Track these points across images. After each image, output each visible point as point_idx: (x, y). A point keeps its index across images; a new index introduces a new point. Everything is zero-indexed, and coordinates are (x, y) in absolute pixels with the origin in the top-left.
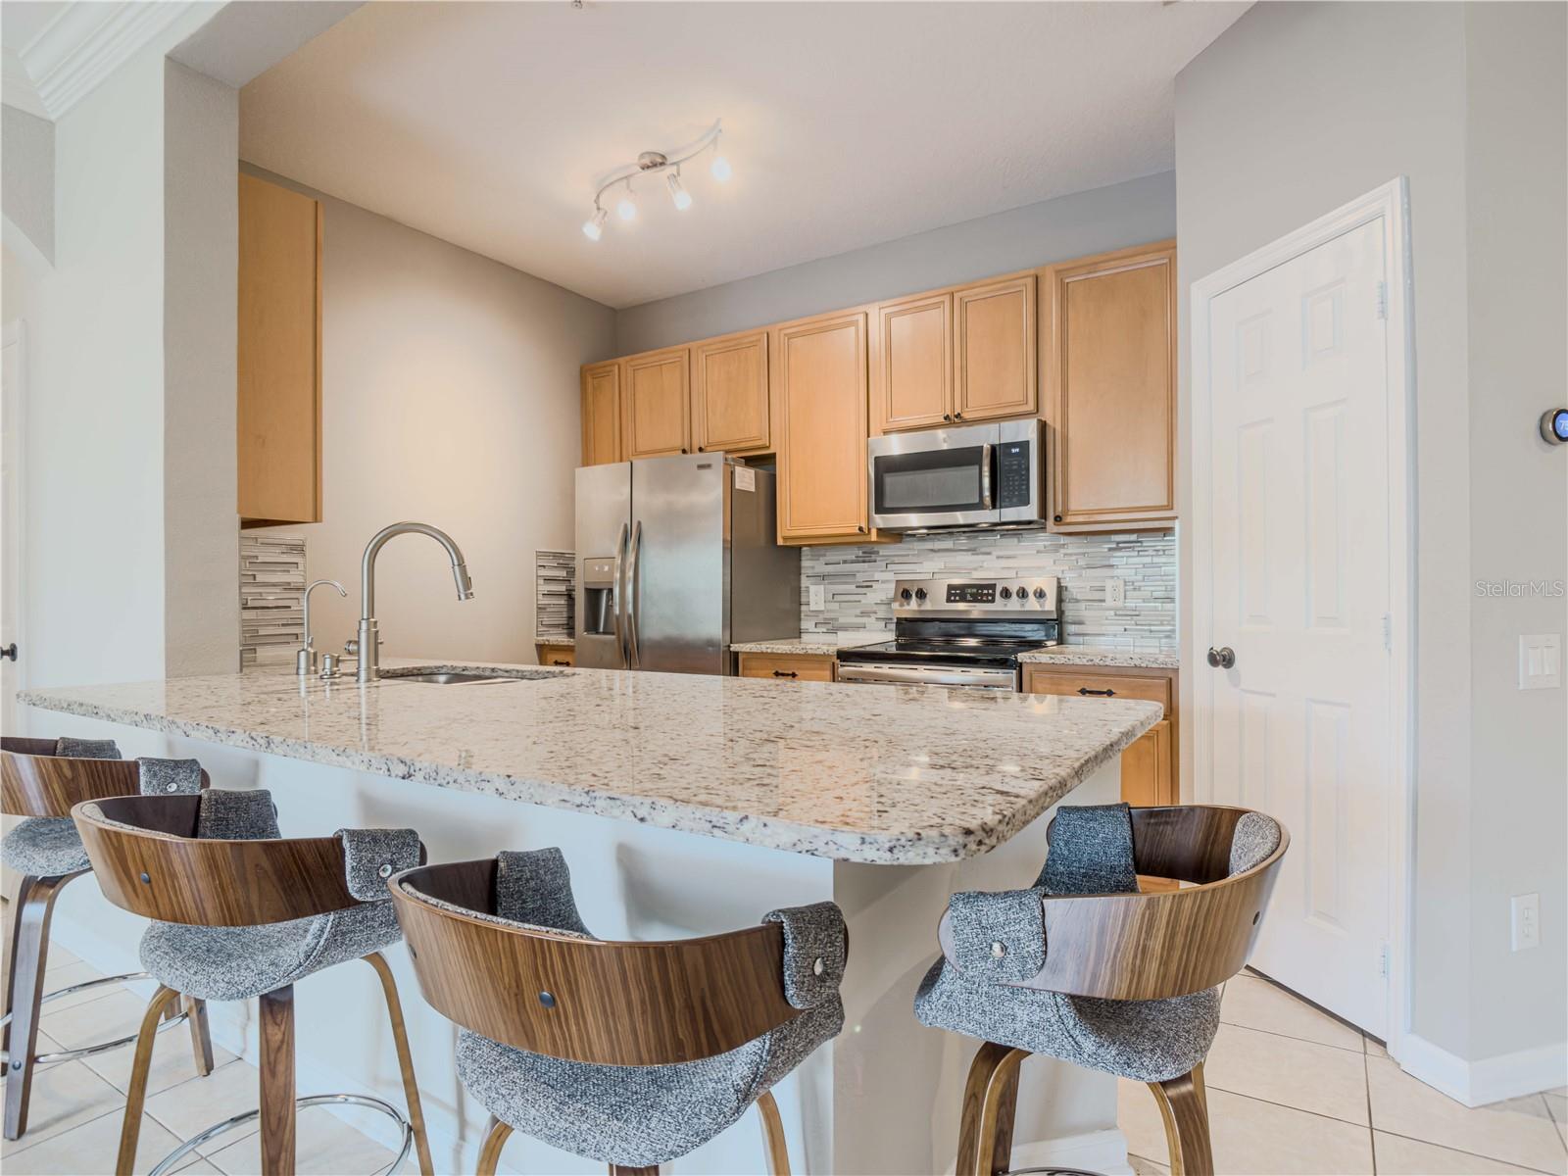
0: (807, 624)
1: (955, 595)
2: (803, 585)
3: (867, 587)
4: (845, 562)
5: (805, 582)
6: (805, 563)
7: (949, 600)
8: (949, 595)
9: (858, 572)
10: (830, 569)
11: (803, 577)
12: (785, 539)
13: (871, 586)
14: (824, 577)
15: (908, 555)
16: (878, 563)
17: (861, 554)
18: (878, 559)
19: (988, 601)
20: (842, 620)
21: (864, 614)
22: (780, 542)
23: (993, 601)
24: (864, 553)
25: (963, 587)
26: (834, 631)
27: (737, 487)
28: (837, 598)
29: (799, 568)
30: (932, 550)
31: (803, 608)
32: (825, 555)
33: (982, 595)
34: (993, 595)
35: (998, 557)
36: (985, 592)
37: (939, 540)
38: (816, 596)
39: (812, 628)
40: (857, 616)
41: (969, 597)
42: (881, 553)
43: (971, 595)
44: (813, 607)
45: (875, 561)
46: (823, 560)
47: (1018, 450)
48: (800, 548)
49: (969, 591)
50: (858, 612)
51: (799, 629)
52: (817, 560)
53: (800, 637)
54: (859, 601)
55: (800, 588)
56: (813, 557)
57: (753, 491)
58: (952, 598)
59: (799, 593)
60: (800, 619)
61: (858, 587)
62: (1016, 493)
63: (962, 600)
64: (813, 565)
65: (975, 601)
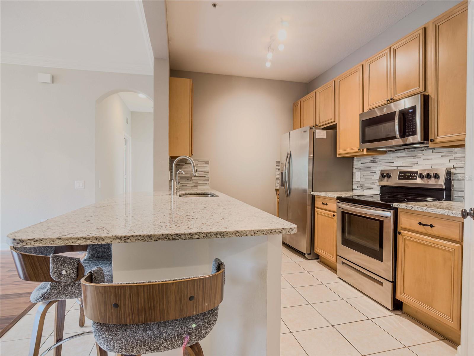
0: (355, 186)
1: (401, 176)
2: (354, 172)
3: (374, 172)
4: (367, 163)
5: (355, 170)
6: (355, 163)
7: (399, 179)
8: (399, 176)
9: (372, 166)
10: (362, 165)
11: (354, 169)
12: (339, 154)
13: (375, 172)
14: (360, 169)
15: (388, 159)
16: (378, 163)
17: (372, 160)
18: (378, 161)
19: (414, 179)
20: (366, 185)
21: (373, 183)
22: (338, 156)
23: (416, 179)
24: (373, 159)
25: (405, 173)
26: (363, 189)
27: (316, 137)
28: (365, 177)
29: (353, 165)
30: (398, 157)
31: (354, 180)
32: (360, 160)
33: (412, 176)
34: (416, 177)
35: (423, 159)
36: (414, 175)
37: (400, 152)
38: (357, 175)
39: (356, 188)
40: (371, 184)
41: (407, 177)
42: (379, 159)
44: (357, 180)
45: (377, 162)
46: (360, 162)
47: (412, 110)
48: (353, 158)
49: (407, 174)
50: (371, 182)
51: (352, 188)
52: (359, 162)
53: (352, 191)
54: (371, 178)
55: (353, 173)
56: (357, 160)
57: (326, 138)
58: (400, 178)
59: (353, 174)
60: (352, 185)
61: (371, 172)
62: (411, 130)
63: (404, 178)
64: (357, 164)
65: (409, 179)
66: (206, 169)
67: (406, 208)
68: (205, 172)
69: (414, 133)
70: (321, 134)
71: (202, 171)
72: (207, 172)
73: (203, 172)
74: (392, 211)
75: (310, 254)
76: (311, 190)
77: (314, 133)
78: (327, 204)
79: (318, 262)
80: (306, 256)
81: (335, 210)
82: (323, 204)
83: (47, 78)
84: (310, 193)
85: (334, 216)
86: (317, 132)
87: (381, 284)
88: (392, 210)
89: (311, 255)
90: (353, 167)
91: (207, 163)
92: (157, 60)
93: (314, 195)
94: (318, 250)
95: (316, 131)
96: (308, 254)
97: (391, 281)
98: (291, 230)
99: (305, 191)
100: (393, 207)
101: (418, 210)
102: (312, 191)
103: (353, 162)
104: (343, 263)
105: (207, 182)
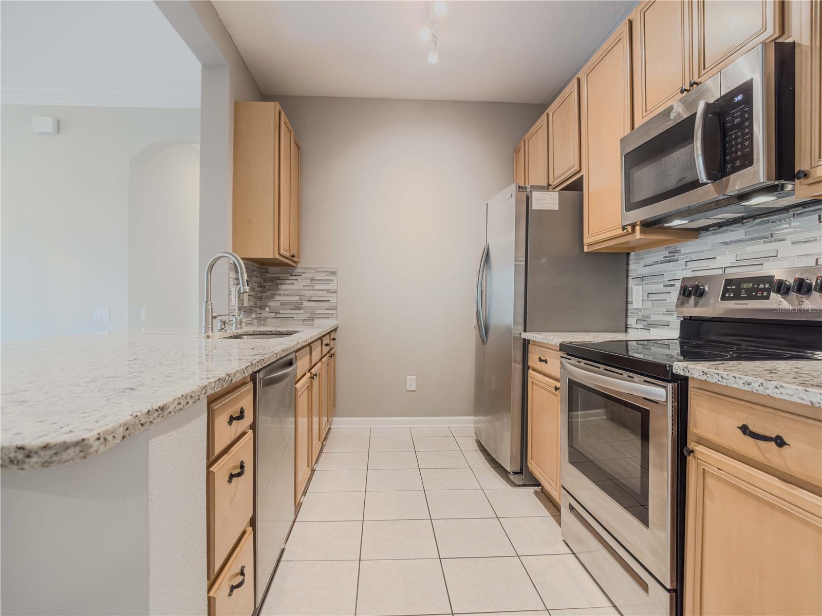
0: (631, 321)
1: (730, 291)
2: (630, 287)
3: (672, 285)
4: (657, 263)
5: (631, 283)
6: (632, 267)
7: (723, 298)
8: (725, 290)
9: (666, 271)
10: (646, 271)
11: (630, 278)
12: (589, 245)
13: (674, 285)
14: (642, 278)
15: (703, 251)
16: (680, 261)
17: (668, 255)
18: (680, 257)
19: (763, 298)
20: (653, 318)
21: (669, 312)
22: (586, 250)
23: (767, 298)
24: (669, 253)
25: (739, 282)
26: (647, 328)
27: (535, 207)
28: (652, 297)
29: (628, 271)
30: (725, 243)
31: (630, 306)
32: (643, 258)
33: (758, 290)
34: (769, 291)
35: (793, 243)
36: (762, 286)
37: (731, 231)
38: (637, 293)
39: (635, 326)
40: (663, 314)
41: (743, 294)
42: (682, 252)
43: (747, 290)
44: (635, 306)
45: (678, 260)
46: (643, 262)
48: (628, 254)
49: (745, 286)
50: (664, 309)
51: (626, 325)
52: (639, 262)
53: (626, 331)
54: (665, 300)
55: (627, 288)
56: (637, 259)
57: (558, 209)
58: (727, 295)
59: (627, 293)
60: (627, 317)
61: (665, 286)
62: (739, 153)
63: (737, 297)
64: (636, 268)
65: (750, 297)
66: (331, 287)
67: (704, 378)
68: (329, 291)
69: (748, 160)
70: (547, 201)
71: (323, 290)
72: (334, 292)
73: (325, 292)
74: (670, 385)
75: (521, 473)
76: (521, 328)
77: (528, 198)
78: (546, 361)
79: (536, 493)
80: (512, 477)
81: (558, 375)
82: (540, 360)
83: (47, 124)
84: (518, 335)
85: (556, 389)
86: (536, 195)
87: (645, 587)
88: (669, 381)
89: (522, 477)
90: (627, 277)
91: (333, 273)
92: (208, 67)
93: (529, 341)
94: (532, 465)
95: (533, 193)
96: (515, 473)
97: (669, 587)
99: (508, 330)
100: (672, 373)
101: (736, 386)
102: (525, 331)
103: (628, 264)
104: (572, 508)
105: (334, 312)
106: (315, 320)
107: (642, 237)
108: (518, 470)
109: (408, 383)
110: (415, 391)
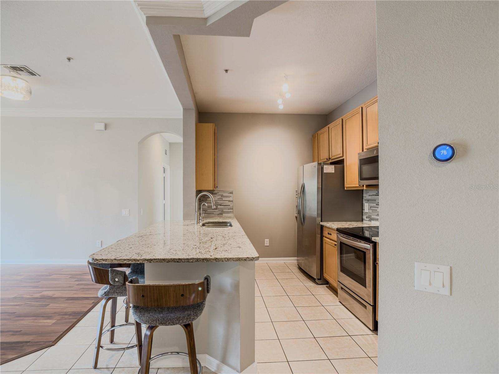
0: (364, 217)
2: (363, 203)
4: (373, 195)
5: (364, 202)
6: (364, 195)
9: (377, 199)
10: (370, 197)
11: (364, 200)
12: (347, 187)
14: (368, 200)
17: (377, 193)
20: (372, 217)
21: (378, 215)
22: (345, 189)
26: (370, 220)
27: (325, 171)
28: (372, 208)
29: (363, 197)
31: (364, 211)
32: (368, 192)
38: (366, 206)
39: (366, 219)
40: (376, 216)
44: (366, 211)
46: (368, 194)
48: (362, 191)
50: (376, 214)
51: (362, 218)
52: (367, 194)
53: (362, 221)
54: (377, 210)
55: (363, 204)
56: (366, 192)
57: (333, 172)
59: (362, 205)
60: (362, 215)
61: (376, 205)
64: (366, 196)
66: (231, 199)
68: (229, 201)
70: (329, 169)
71: (227, 200)
72: (232, 201)
73: (227, 202)
75: (320, 279)
76: (320, 219)
77: (322, 168)
78: (331, 234)
79: (327, 287)
80: (317, 281)
81: (336, 240)
82: (329, 234)
84: (319, 223)
85: (335, 245)
86: (325, 166)
87: (365, 307)
88: (371, 243)
89: (321, 281)
90: (363, 199)
91: (231, 193)
92: (186, 110)
93: (323, 226)
94: (326, 276)
95: (324, 166)
96: (318, 279)
97: (372, 305)
98: (253, 259)
100: (372, 241)
102: (321, 221)
103: (363, 194)
104: (342, 288)
105: (232, 210)
106: (223, 214)
107: (366, 189)
108: (320, 278)
109: (266, 242)
110: (268, 246)
